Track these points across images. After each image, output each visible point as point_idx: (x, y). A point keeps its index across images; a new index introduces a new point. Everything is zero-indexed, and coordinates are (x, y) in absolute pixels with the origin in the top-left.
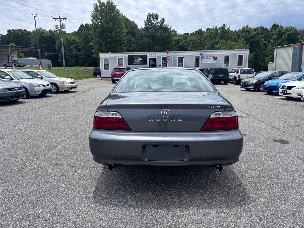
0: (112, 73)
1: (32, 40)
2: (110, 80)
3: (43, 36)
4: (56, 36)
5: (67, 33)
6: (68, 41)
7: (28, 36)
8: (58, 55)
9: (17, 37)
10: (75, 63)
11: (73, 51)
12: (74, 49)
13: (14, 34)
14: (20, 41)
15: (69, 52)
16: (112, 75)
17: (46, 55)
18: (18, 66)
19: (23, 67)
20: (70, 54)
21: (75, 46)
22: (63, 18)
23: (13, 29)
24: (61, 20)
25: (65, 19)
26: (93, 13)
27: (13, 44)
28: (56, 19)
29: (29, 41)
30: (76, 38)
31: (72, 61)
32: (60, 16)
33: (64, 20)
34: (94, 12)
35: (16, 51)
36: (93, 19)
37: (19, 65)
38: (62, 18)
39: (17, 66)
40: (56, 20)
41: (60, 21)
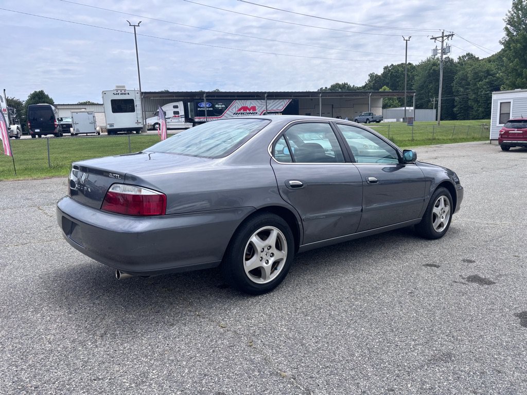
0: (501, 131)
1: (416, 78)
2: (497, 145)
3: (434, 70)
4: (457, 67)
5: (480, 58)
6: (476, 73)
7: (412, 73)
8: (454, 100)
9: (396, 76)
10: (483, 112)
11: (482, 91)
12: (485, 87)
13: (392, 72)
14: (398, 82)
15: (475, 93)
16: (500, 134)
17: (433, 101)
18: (373, 121)
19: (379, 122)
20: (475, 98)
21: (487, 80)
22: (448, 34)
23: (392, 65)
24: (445, 38)
25: (452, 35)
26: (509, 14)
27: (386, 88)
28: (435, 39)
29: (412, 81)
30: (492, 66)
31: (478, 110)
32: (443, 33)
33: (450, 37)
34: (512, 12)
35: (382, 99)
36: (509, 26)
37: (374, 119)
38: (446, 36)
39: (371, 122)
40: (436, 41)
41: (443, 42)
